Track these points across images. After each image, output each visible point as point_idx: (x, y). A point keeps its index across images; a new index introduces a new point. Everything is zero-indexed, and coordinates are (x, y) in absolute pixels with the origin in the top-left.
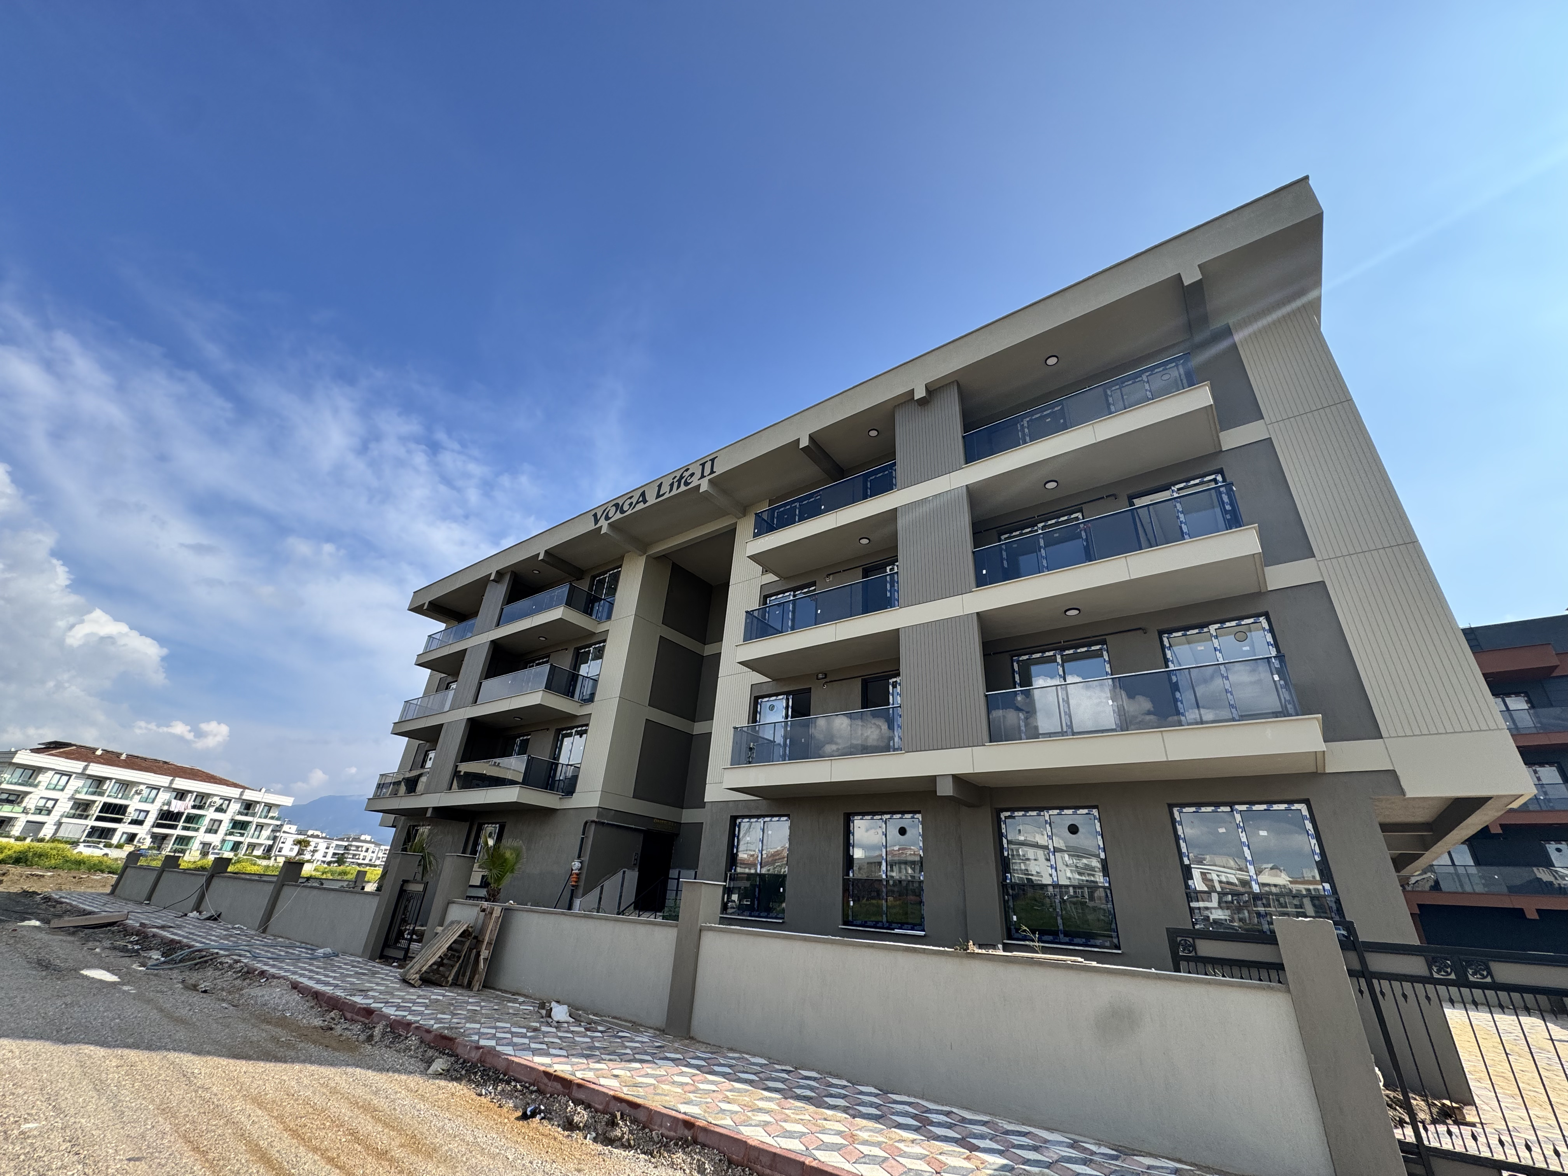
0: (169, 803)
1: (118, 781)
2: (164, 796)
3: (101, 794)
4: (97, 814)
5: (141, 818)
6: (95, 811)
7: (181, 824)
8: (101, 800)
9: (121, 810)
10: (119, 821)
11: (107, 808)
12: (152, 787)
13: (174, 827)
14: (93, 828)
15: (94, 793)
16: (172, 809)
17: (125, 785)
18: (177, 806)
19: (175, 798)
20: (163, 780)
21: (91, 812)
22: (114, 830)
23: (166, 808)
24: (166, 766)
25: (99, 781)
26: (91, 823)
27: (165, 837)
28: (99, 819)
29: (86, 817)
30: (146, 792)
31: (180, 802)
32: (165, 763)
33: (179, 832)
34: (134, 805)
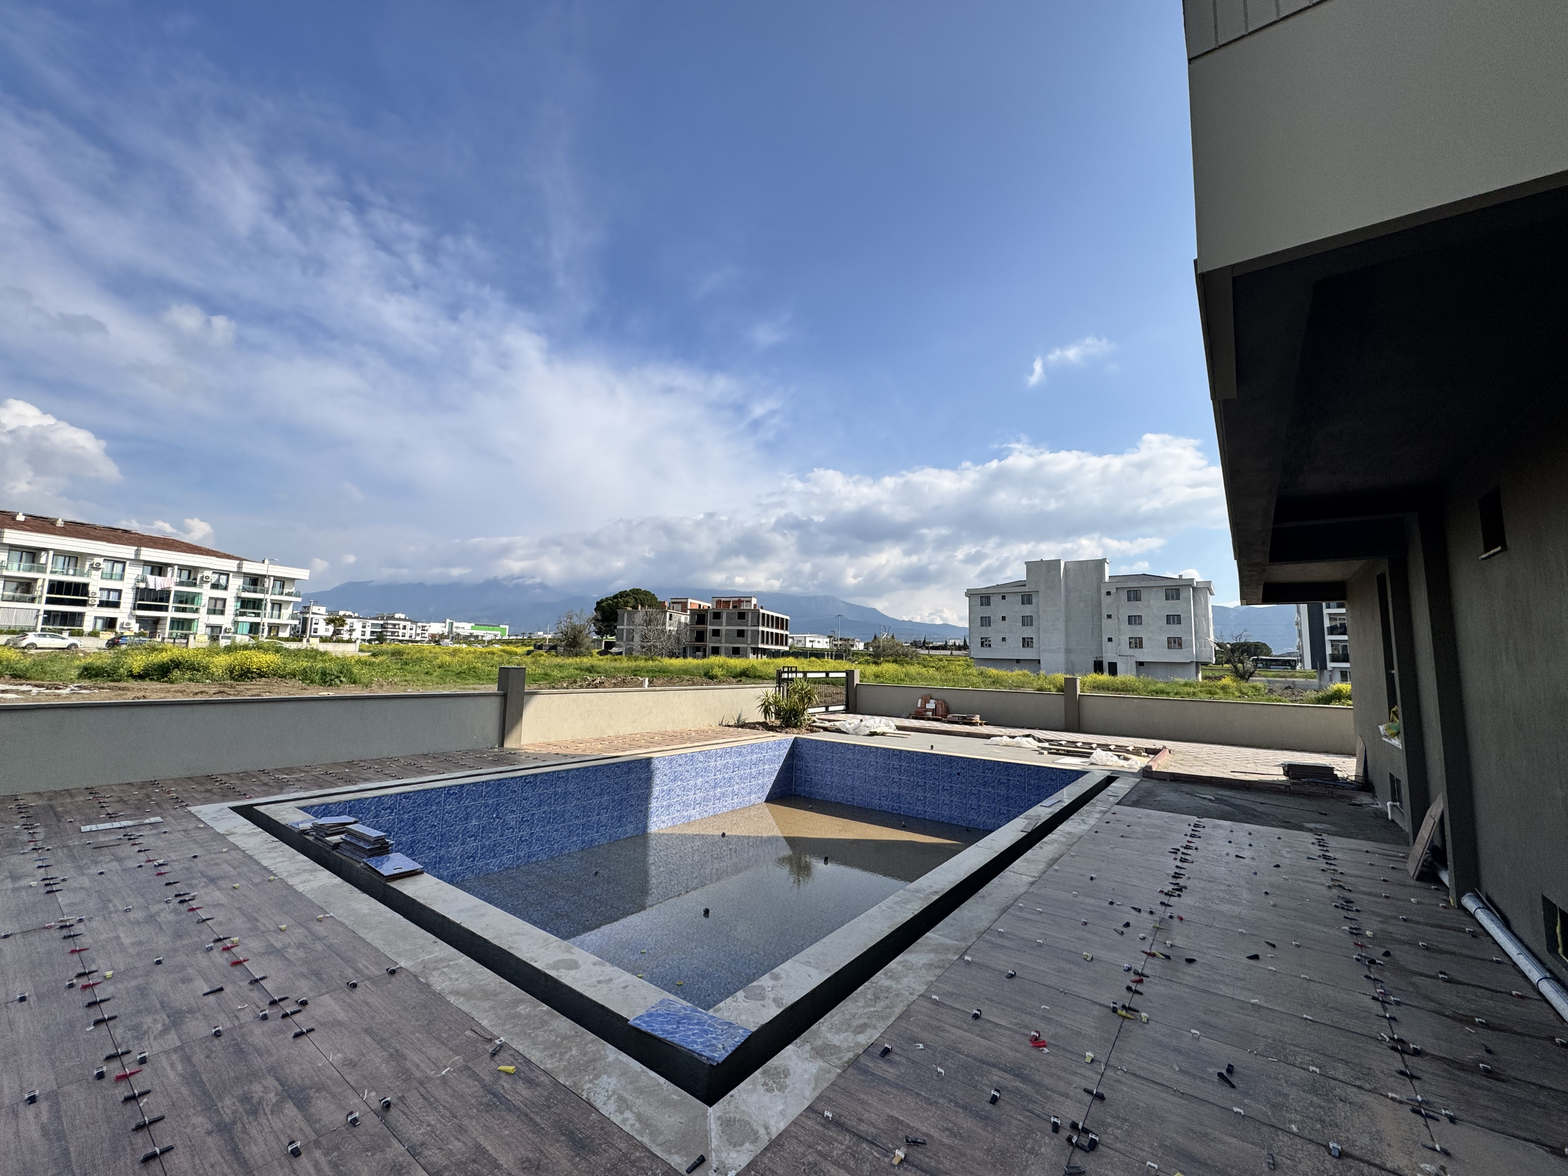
0: (144, 580)
1: (58, 553)
2: (133, 573)
3: (42, 569)
4: (45, 595)
5: (113, 597)
6: (42, 590)
7: (171, 604)
8: (44, 579)
9: (82, 589)
10: (84, 603)
11: (56, 587)
12: (115, 561)
13: (166, 609)
14: (46, 612)
15: (30, 570)
16: (152, 587)
17: (74, 559)
18: (156, 583)
19: (152, 573)
20: (126, 551)
21: (37, 594)
22: (82, 615)
23: (142, 585)
24: (126, 535)
25: (33, 553)
26: (44, 607)
27: (157, 621)
28: (49, 601)
29: (32, 600)
30: (106, 566)
31: (159, 579)
32: (125, 531)
33: (171, 614)
34: (96, 583)
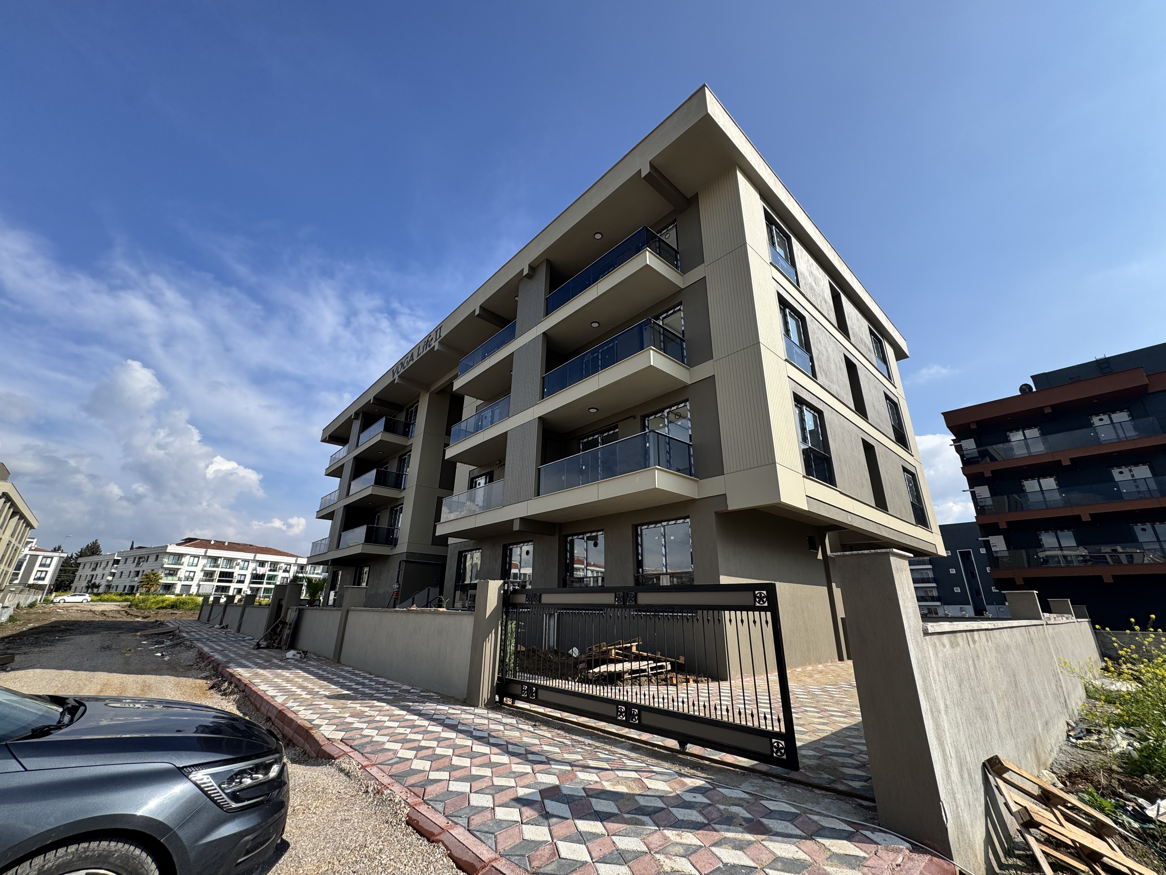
0: (255, 569)
1: (225, 558)
2: (252, 565)
3: (218, 567)
4: (218, 578)
5: (242, 579)
6: (216, 577)
7: (265, 581)
8: (218, 570)
9: (230, 575)
10: (231, 582)
11: (222, 574)
12: (245, 561)
13: (262, 583)
14: (217, 586)
15: (214, 567)
16: (258, 573)
17: (230, 560)
18: (261, 571)
19: (259, 566)
20: (250, 556)
21: (215, 578)
22: (229, 587)
23: (254, 572)
24: (251, 547)
25: (215, 559)
26: (216, 584)
27: (258, 589)
28: (219, 581)
29: (212, 581)
30: (242, 563)
31: (262, 568)
32: (250, 545)
33: (264, 586)
34: (237, 572)
